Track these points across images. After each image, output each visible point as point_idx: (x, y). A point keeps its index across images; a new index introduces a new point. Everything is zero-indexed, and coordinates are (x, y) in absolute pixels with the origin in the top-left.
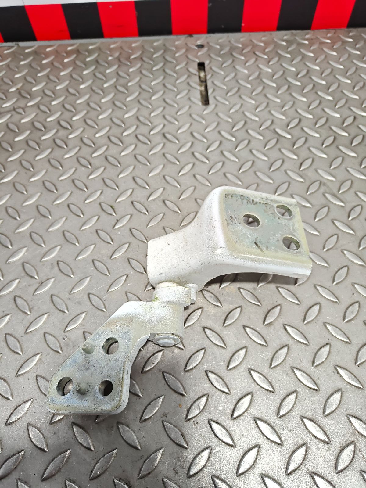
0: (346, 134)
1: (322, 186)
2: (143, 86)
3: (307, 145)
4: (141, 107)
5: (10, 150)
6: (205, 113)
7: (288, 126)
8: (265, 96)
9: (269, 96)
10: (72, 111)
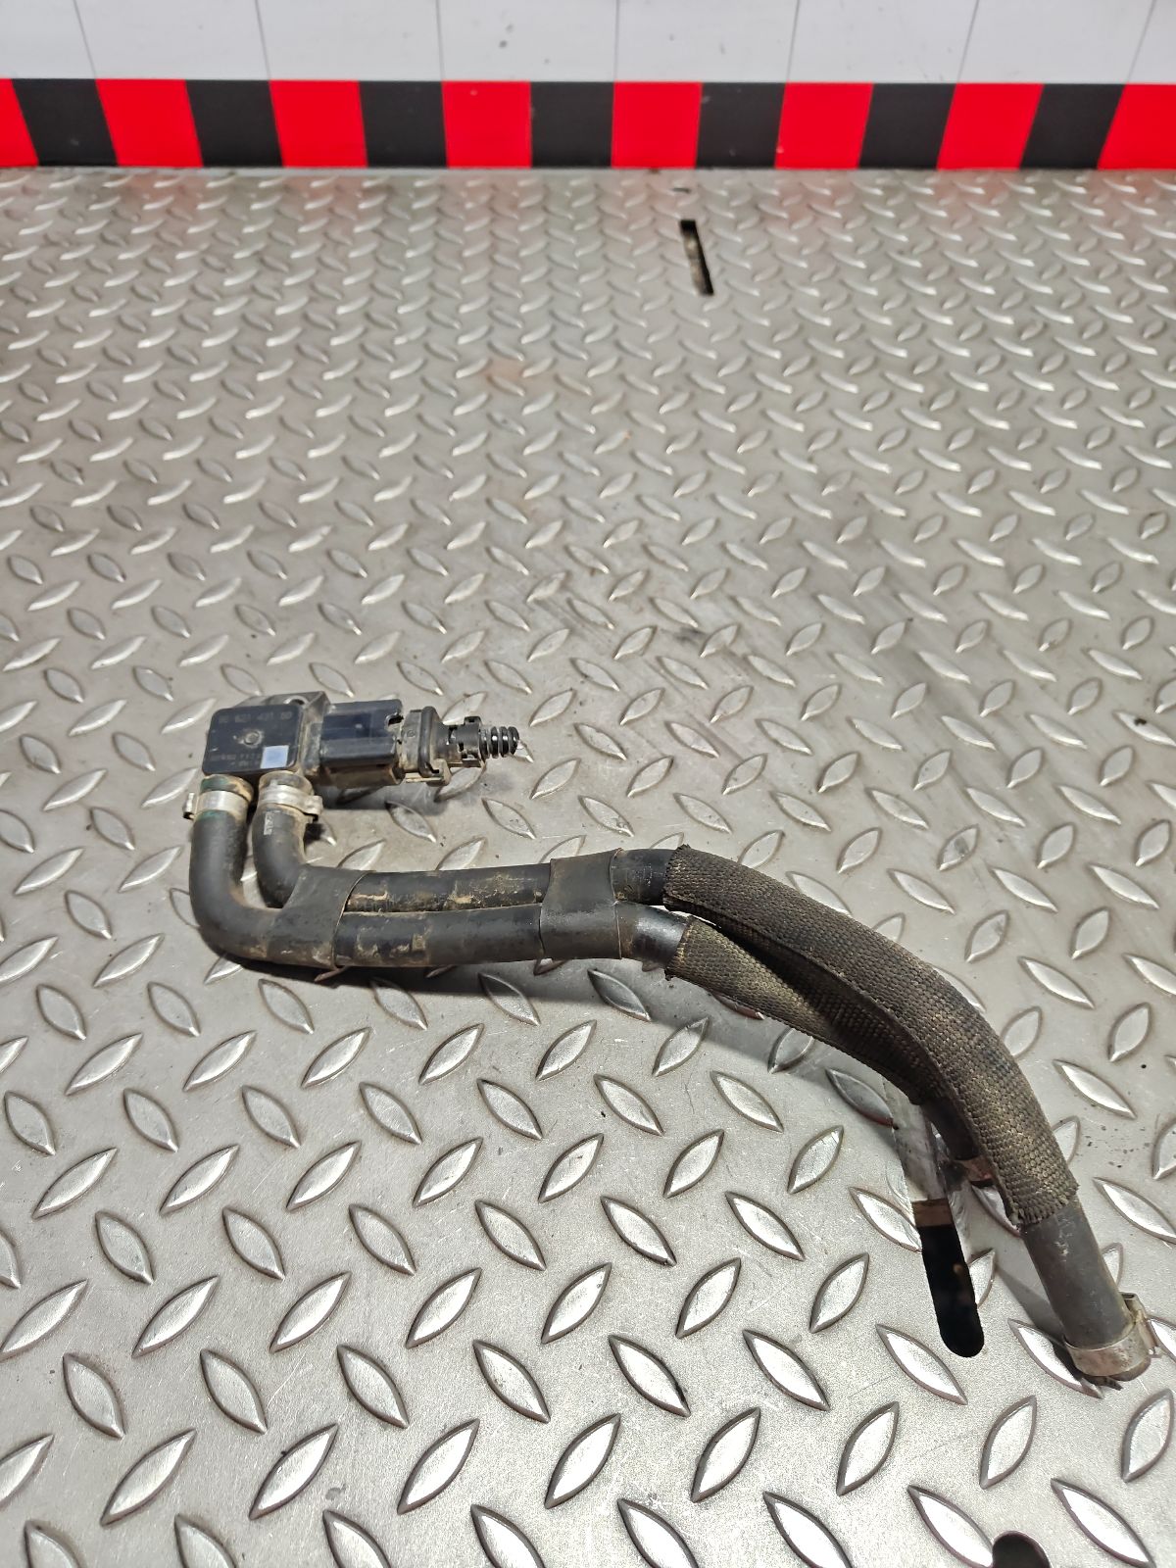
1: (980, 439)
2: (557, 257)
5: (259, 360)
6: (707, 308)
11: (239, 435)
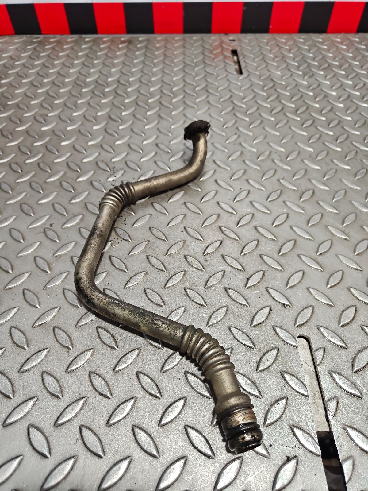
0: (358, 93)
1: (341, 123)
2: (187, 62)
3: (326, 99)
5: (79, 96)
6: (240, 78)
7: (309, 87)
8: (289, 70)
9: (292, 70)
10: (129, 76)
11: (69, 122)
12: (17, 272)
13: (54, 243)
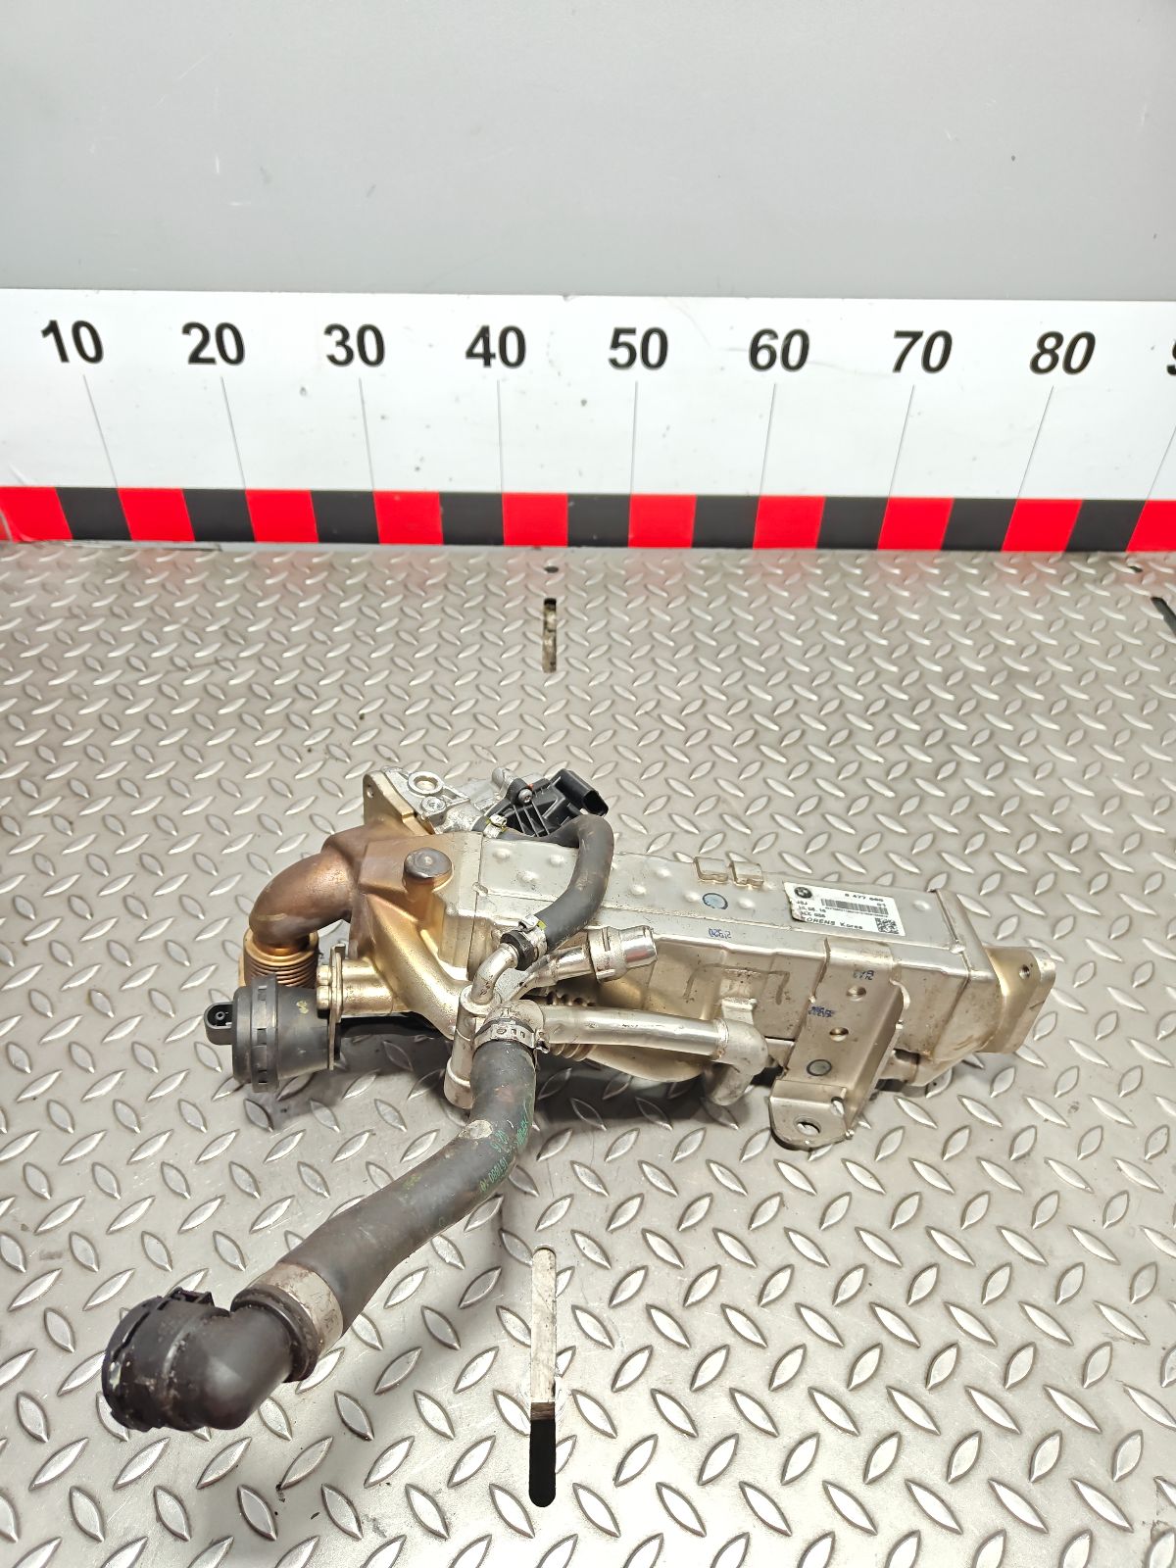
0: (776, 728)
1: (720, 804)
3: (708, 742)
4: (438, 669)
6: (547, 684)
7: (683, 711)
8: (653, 660)
10: (318, 670)
11: (188, 795)
12: (80, 1132)
13: (148, 1073)
